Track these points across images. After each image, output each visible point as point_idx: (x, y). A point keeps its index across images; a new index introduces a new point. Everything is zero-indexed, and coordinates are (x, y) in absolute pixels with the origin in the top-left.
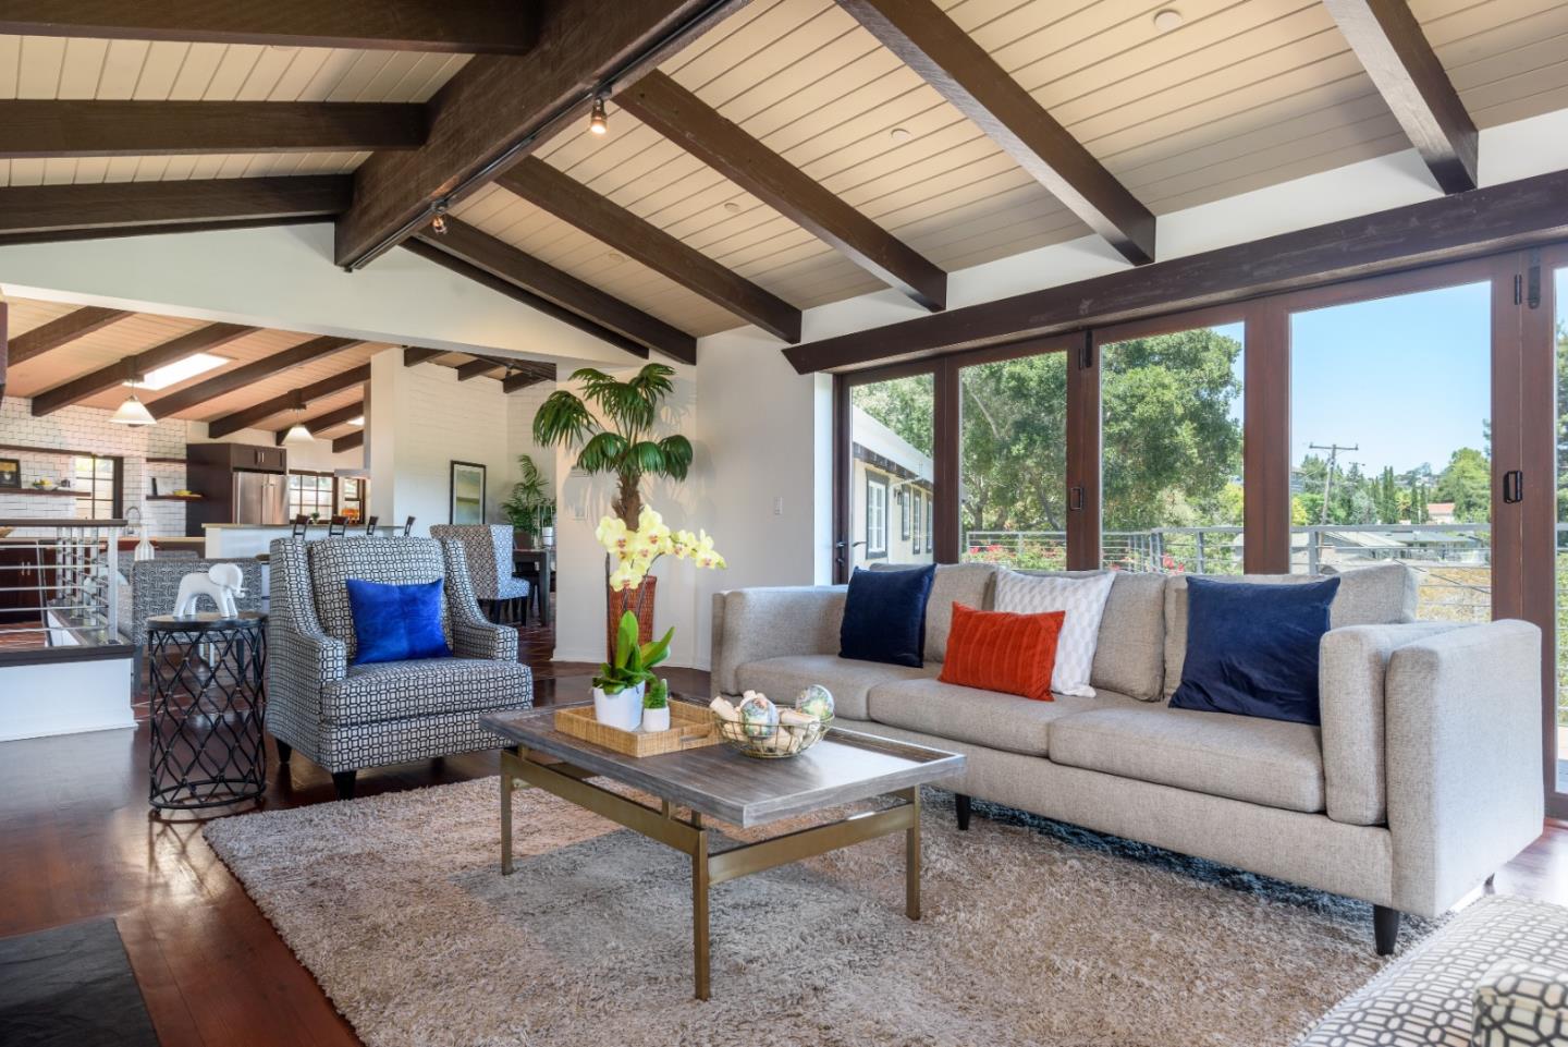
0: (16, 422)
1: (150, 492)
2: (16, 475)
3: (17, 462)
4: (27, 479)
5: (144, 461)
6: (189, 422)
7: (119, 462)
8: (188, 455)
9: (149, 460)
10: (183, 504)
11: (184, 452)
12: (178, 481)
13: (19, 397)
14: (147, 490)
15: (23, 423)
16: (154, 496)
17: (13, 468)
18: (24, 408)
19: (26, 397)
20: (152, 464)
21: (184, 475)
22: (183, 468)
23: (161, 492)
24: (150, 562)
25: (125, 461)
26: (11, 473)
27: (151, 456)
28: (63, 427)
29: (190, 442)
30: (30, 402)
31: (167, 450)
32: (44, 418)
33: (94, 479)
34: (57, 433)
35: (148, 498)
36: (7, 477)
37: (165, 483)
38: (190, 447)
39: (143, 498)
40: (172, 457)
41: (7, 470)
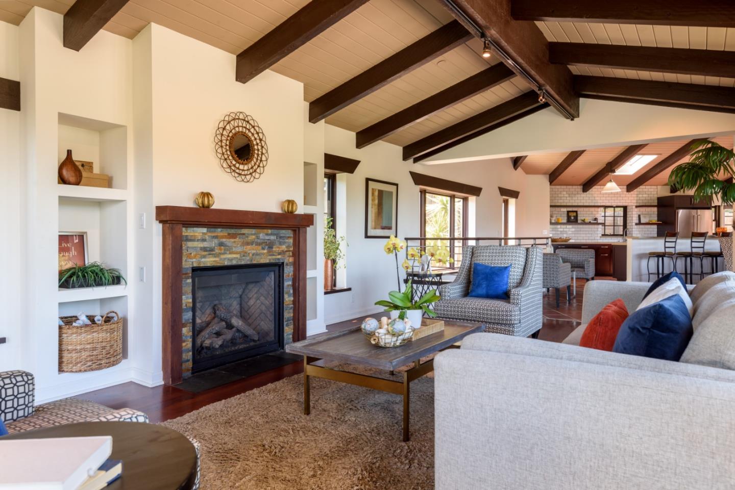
0: (577, 196)
1: (637, 222)
2: (576, 217)
3: (576, 212)
4: (580, 218)
5: (634, 207)
6: (658, 187)
7: (625, 208)
8: (658, 203)
9: (637, 207)
10: (655, 227)
11: (656, 201)
12: (652, 216)
13: (578, 185)
14: (635, 220)
15: (579, 196)
16: (639, 223)
17: (575, 214)
18: (579, 190)
19: (580, 185)
20: (638, 209)
21: (656, 213)
22: (655, 209)
23: (643, 221)
24: (551, 254)
25: (628, 208)
26: (574, 216)
27: (638, 205)
28: (596, 195)
29: (659, 196)
30: (582, 187)
31: (646, 201)
32: (588, 193)
33: (614, 216)
34: (593, 198)
35: (636, 224)
36: (572, 218)
37: (645, 217)
38: (659, 199)
39: (634, 224)
40: (649, 204)
41: (572, 215)
